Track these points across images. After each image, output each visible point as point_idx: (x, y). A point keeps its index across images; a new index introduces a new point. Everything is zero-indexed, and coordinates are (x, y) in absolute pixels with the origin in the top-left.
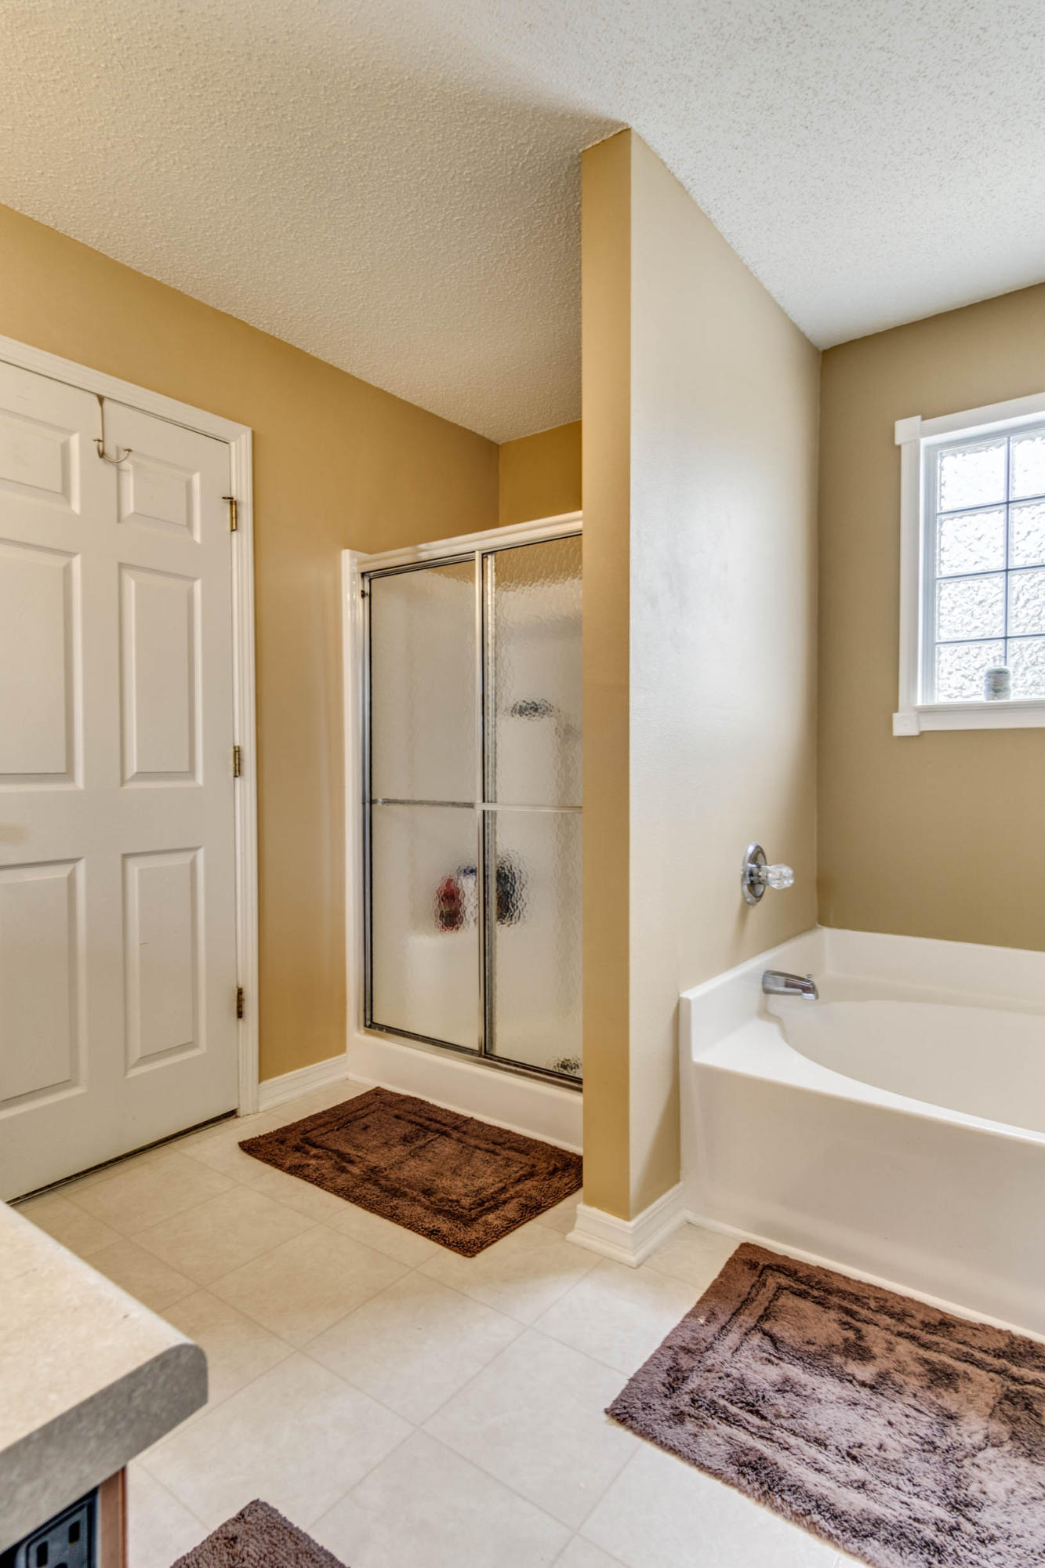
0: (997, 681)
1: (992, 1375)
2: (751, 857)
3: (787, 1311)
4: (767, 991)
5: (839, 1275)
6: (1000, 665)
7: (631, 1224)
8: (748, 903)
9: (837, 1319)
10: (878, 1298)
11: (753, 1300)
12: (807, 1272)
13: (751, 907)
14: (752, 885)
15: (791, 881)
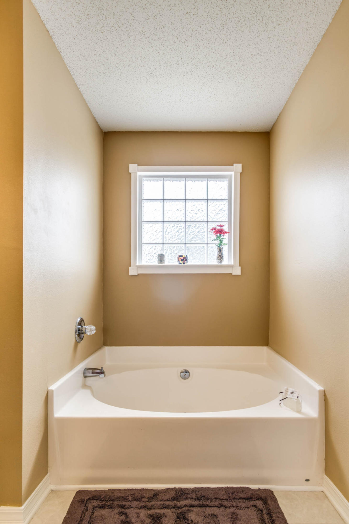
0: (161, 258)
1: (172, 510)
2: (78, 323)
3: (97, 518)
4: (85, 377)
5: (117, 490)
6: (161, 253)
7: (23, 507)
8: (78, 342)
9: (118, 512)
10: (132, 494)
11: (83, 520)
12: (104, 495)
13: (79, 343)
14: (79, 335)
15: (95, 332)
